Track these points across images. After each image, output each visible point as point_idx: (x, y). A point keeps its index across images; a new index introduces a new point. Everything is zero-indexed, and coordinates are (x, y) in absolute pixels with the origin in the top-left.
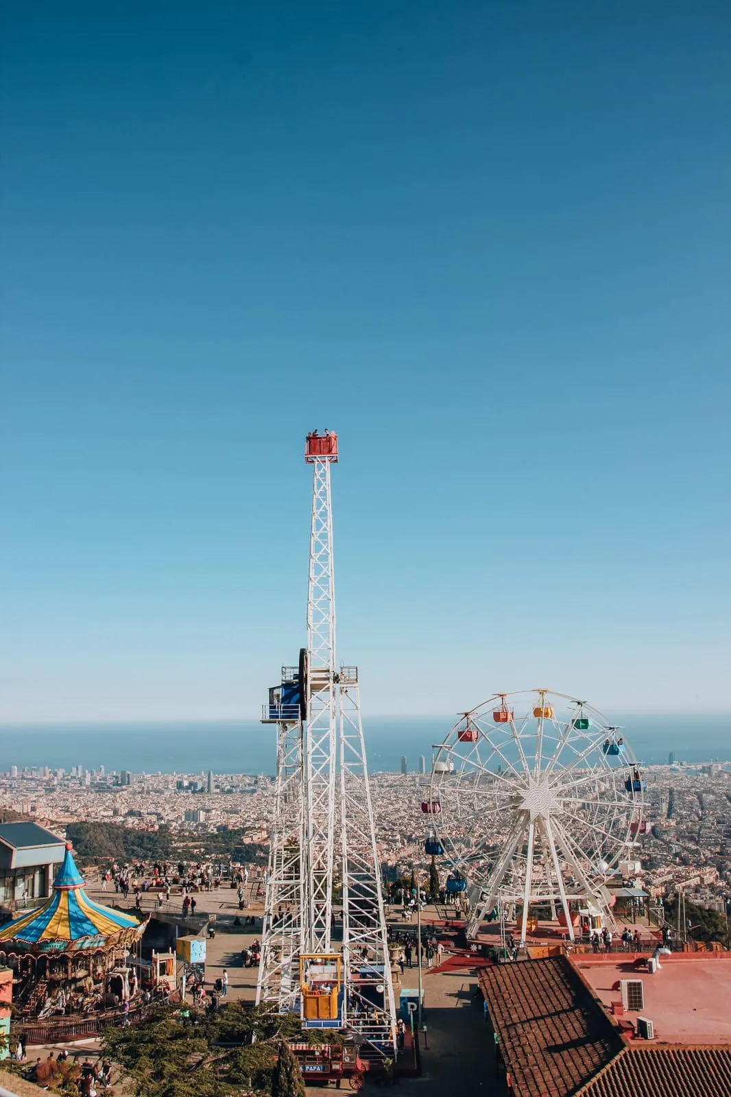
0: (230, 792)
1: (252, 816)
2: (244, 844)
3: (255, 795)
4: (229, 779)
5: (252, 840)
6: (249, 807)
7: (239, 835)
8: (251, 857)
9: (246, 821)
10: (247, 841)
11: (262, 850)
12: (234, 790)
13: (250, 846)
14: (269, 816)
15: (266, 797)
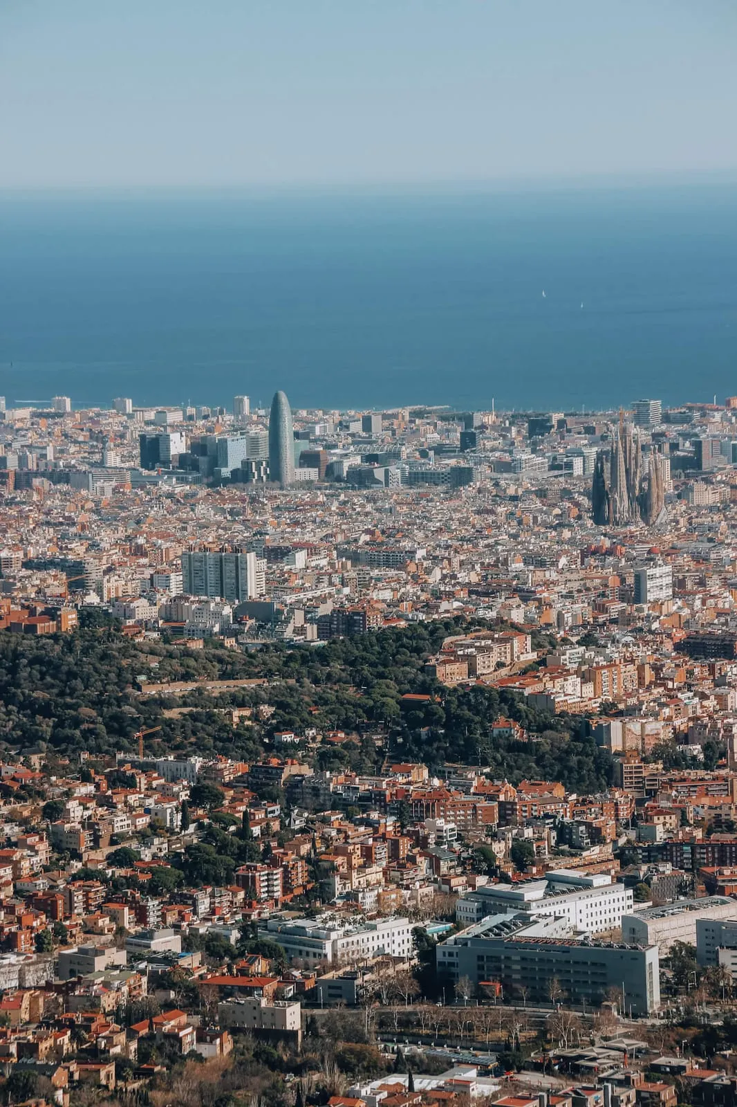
0: (360, 479)
1: (462, 577)
2: (442, 690)
3: (468, 491)
4: (356, 427)
5: (472, 671)
6: (444, 538)
7: (418, 650)
8: (470, 744)
9: (438, 595)
10: (452, 675)
11: (516, 715)
12: (379, 474)
13: (465, 695)
14: (534, 577)
15: (514, 498)
